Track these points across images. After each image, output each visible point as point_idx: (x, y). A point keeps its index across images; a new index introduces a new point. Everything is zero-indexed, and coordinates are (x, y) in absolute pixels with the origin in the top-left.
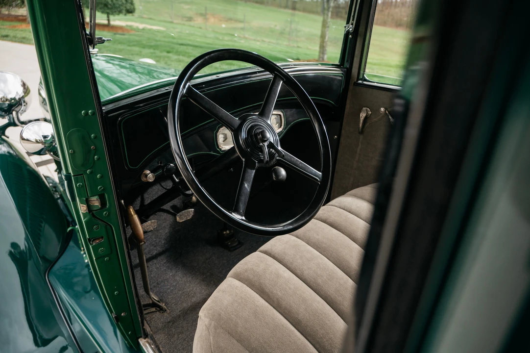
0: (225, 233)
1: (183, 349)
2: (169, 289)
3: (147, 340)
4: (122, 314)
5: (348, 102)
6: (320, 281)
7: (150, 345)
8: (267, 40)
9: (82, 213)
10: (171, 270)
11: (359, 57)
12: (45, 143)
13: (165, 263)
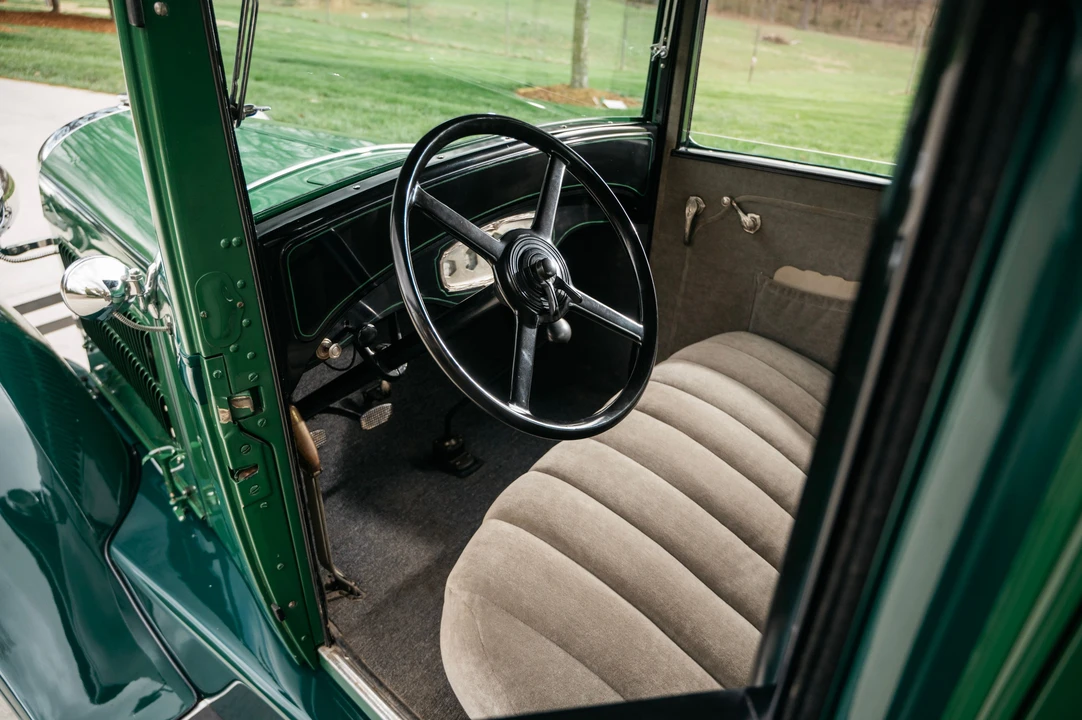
0: (447, 444)
1: (404, 657)
2: (357, 555)
3: (333, 648)
4: (291, 605)
5: (662, 187)
6: (647, 512)
7: (341, 655)
8: (459, 45)
9: (221, 424)
10: (355, 520)
11: (679, 103)
12: (112, 297)
13: (341, 509)
